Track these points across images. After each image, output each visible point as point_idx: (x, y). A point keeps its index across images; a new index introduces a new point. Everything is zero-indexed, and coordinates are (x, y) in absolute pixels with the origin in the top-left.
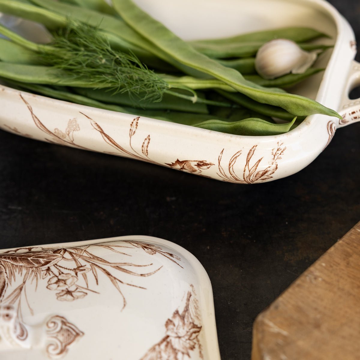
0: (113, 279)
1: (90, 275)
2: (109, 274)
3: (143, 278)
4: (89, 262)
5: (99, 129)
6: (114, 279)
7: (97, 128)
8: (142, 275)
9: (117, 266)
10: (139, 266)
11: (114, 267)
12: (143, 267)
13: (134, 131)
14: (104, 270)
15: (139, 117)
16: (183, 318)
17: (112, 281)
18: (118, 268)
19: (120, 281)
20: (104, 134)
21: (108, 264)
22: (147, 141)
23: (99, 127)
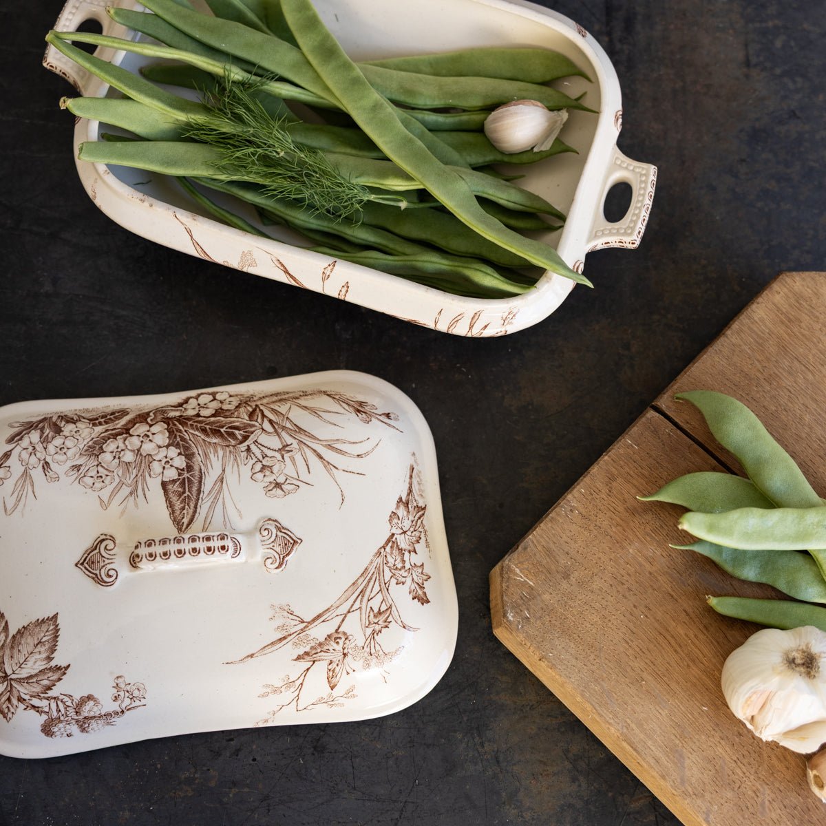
0: (326, 464)
1: (298, 457)
2: (321, 457)
3: (360, 459)
4: (296, 438)
5: (282, 268)
6: (327, 464)
7: (279, 265)
8: (358, 456)
9: (329, 445)
10: (354, 443)
11: (325, 446)
12: (360, 444)
13: (327, 274)
14: (315, 451)
15: (336, 262)
16: (407, 504)
17: (325, 467)
18: (330, 447)
19: (335, 467)
20: (289, 274)
21: (318, 442)
22: (345, 288)
23: (282, 265)
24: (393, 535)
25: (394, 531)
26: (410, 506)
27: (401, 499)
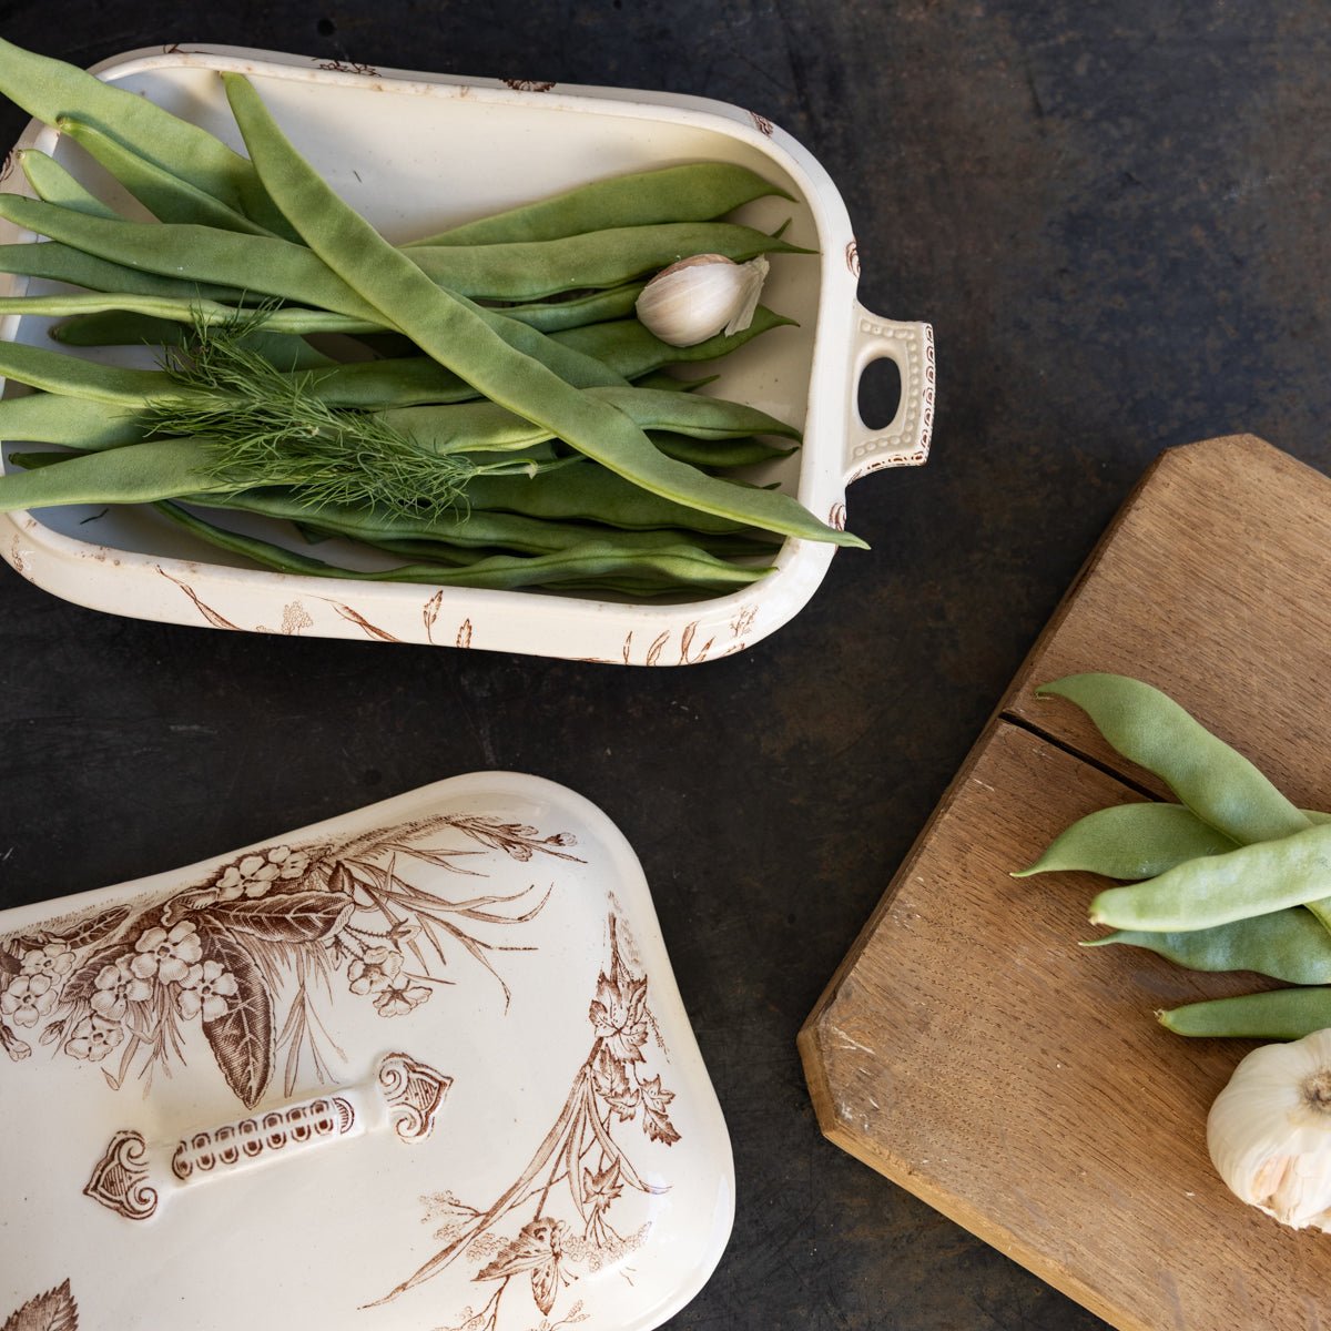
0: (470, 942)
1: (422, 941)
2: (459, 934)
3: (523, 924)
4: (412, 909)
5: (355, 619)
6: (472, 943)
7: (349, 616)
8: (520, 919)
9: (469, 910)
10: (509, 898)
11: (463, 913)
12: (519, 898)
13: (432, 614)
14: (447, 924)
15: (441, 592)
16: (614, 983)
17: (469, 948)
18: (471, 913)
19: (485, 945)
20: (369, 626)
21: (451, 908)
22: (466, 630)
23: (355, 614)
24: (601, 1039)
25: (601, 1032)
26: (620, 984)
27: (603, 976)
